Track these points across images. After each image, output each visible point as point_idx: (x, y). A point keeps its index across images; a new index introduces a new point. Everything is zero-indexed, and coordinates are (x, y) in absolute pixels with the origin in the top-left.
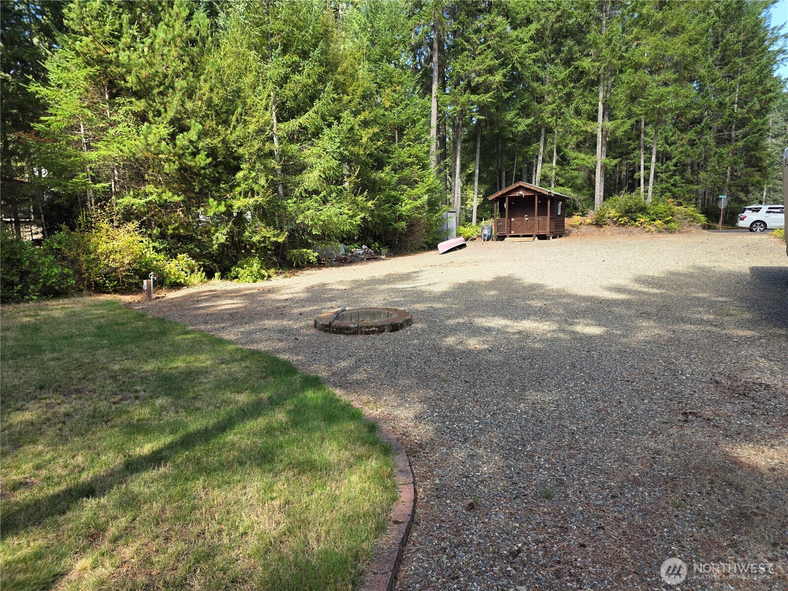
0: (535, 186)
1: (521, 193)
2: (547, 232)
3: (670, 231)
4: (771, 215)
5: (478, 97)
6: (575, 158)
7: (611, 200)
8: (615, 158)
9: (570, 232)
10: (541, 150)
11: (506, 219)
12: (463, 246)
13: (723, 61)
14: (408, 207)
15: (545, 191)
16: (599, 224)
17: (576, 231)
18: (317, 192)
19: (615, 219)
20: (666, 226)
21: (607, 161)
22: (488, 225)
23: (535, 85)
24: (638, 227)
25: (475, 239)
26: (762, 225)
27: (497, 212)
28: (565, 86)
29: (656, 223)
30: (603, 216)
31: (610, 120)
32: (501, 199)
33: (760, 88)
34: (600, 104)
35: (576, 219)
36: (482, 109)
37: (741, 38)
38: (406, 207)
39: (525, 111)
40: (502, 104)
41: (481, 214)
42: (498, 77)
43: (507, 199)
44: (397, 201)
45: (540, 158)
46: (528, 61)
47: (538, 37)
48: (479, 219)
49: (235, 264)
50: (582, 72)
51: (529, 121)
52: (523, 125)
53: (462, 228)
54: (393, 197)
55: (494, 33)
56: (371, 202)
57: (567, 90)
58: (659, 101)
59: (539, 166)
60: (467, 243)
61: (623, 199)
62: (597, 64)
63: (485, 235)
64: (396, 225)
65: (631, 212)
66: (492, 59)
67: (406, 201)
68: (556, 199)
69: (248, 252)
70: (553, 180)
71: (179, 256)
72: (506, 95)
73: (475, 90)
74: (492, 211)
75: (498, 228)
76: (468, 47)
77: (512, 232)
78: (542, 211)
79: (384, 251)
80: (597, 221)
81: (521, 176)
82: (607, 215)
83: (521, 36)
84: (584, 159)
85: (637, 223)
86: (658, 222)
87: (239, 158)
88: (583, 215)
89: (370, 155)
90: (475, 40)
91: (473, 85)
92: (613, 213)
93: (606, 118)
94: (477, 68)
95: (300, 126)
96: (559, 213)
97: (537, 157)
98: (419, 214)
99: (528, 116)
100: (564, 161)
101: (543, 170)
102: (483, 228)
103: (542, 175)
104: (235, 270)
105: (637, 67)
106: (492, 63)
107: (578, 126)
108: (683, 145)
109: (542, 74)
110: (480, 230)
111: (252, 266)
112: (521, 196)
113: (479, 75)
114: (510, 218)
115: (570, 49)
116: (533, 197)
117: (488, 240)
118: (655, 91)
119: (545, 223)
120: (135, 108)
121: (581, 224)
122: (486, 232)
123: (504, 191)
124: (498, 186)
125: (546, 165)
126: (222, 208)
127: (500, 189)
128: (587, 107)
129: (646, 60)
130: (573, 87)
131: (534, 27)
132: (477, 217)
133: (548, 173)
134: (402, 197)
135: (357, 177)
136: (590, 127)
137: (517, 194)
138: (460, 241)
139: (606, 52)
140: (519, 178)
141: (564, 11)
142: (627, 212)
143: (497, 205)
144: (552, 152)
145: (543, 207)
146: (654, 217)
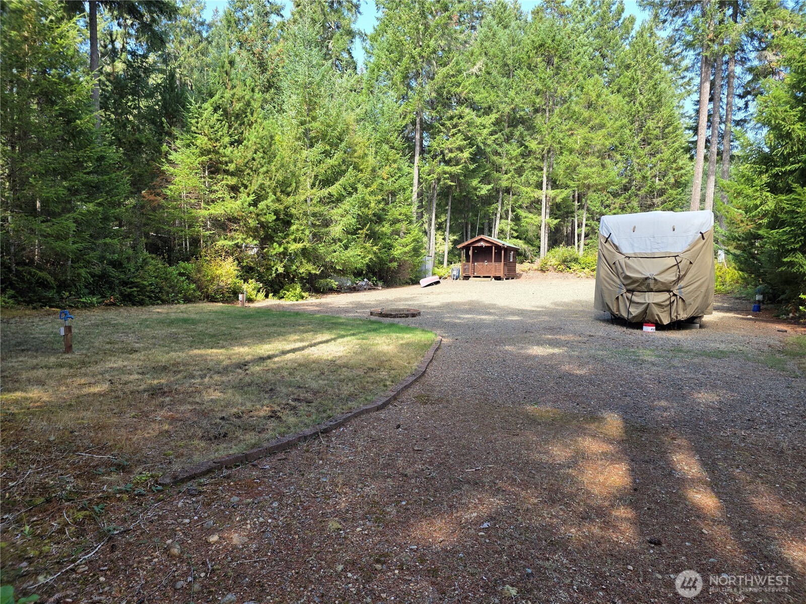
0: (494, 239)
1: (482, 243)
2: (501, 274)
5: (450, 168)
6: (526, 217)
7: (553, 251)
8: (556, 218)
9: (521, 275)
10: (499, 209)
11: (470, 263)
12: (438, 282)
13: (645, 142)
14: (399, 252)
15: (500, 242)
16: (543, 269)
17: (525, 275)
18: (340, 240)
19: (555, 267)
20: (592, 273)
21: (550, 221)
22: (457, 266)
23: (495, 158)
24: (572, 273)
25: (446, 278)
27: (464, 257)
28: (517, 161)
29: (585, 271)
30: (546, 264)
31: (552, 189)
32: (467, 248)
33: (674, 165)
34: (544, 176)
35: (526, 265)
36: (453, 177)
37: (659, 125)
38: (397, 252)
39: (486, 180)
40: (469, 174)
41: (451, 258)
42: (466, 154)
43: (471, 248)
44: (390, 247)
45: (498, 215)
46: (489, 142)
47: (497, 123)
48: (450, 263)
49: (282, 288)
50: (530, 152)
51: (490, 187)
52: (485, 190)
53: (436, 268)
54: (389, 244)
55: (463, 121)
56: (376, 247)
57: (519, 164)
58: (586, 178)
59: (498, 221)
60: (441, 281)
61: (562, 251)
62: (542, 146)
63: (454, 275)
64: (390, 265)
65: (567, 262)
66: (461, 141)
67: (398, 248)
68: (508, 250)
69: (293, 281)
70: (509, 233)
71: (250, 281)
72: (472, 167)
73: (448, 163)
74: (460, 256)
75: (464, 270)
76: (443, 130)
77: (475, 274)
78: (498, 259)
79: (380, 284)
80: (541, 267)
81: (483, 229)
82: (549, 263)
83: (484, 122)
84: (532, 218)
85: (571, 270)
86: (587, 270)
87: (291, 216)
88: (532, 262)
89: (374, 215)
90: (449, 125)
91: (446, 159)
92: (553, 262)
93: (550, 187)
94: (450, 147)
95: (329, 194)
96: (511, 261)
97: (496, 214)
98: (406, 257)
99: (489, 183)
100: (517, 219)
101: (501, 225)
102: (453, 270)
103: (500, 230)
104: (282, 292)
105: (571, 151)
106: (462, 143)
107: (527, 193)
108: (615, 208)
109: (500, 150)
110: (450, 271)
111: (296, 289)
112: (482, 246)
113: (451, 151)
114: (473, 262)
115: (521, 133)
116: (492, 247)
117: (456, 279)
118: (583, 170)
119: (499, 268)
120: (229, 183)
121: (529, 269)
122: (455, 273)
123: (470, 241)
125: (503, 221)
126: (281, 250)
127: (467, 240)
128: (535, 178)
129: (577, 147)
130: (524, 162)
131: (494, 116)
132: (448, 261)
133: (505, 228)
134: (394, 244)
135: (367, 230)
136: (538, 194)
137: (479, 244)
138: (436, 278)
139: (548, 138)
140: (482, 232)
141: (516, 105)
142: (564, 261)
143: (463, 252)
144: (508, 211)
145: (498, 255)
146: (584, 266)
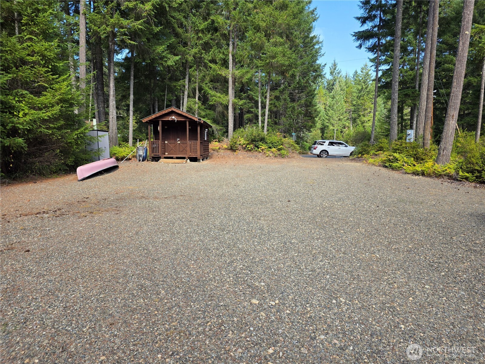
1: (173, 117)
2: (198, 155)
3: (282, 156)
4: (331, 147)
5: (128, 21)
6: (214, 96)
8: (241, 99)
9: (212, 155)
10: (187, 87)
11: (160, 141)
12: (115, 168)
14: (29, 118)
15: (195, 117)
16: (232, 149)
17: (217, 154)
19: (244, 146)
20: (279, 153)
21: (236, 101)
22: (143, 147)
24: (260, 152)
25: (130, 159)
26: (326, 153)
27: (151, 134)
28: (204, 36)
29: (272, 150)
30: (236, 143)
32: (155, 122)
34: (230, 55)
35: (216, 144)
39: (172, 49)
41: (137, 136)
43: (160, 123)
45: (186, 93)
48: (135, 140)
50: (217, 26)
51: (176, 59)
52: (172, 60)
53: (116, 148)
57: (206, 39)
59: (185, 100)
60: (121, 164)
61: (249, 130)
63: (140, 156)
65: (255, 141)
67: (27, 111)
68: (203, 126)
70: (197, 112)
72: (157, 29)
73: (125, 14)
75: (153, 150)
77: (166, 154)
78: (194, 137)
80: (231, 147)
82: (238, 143)
84: (220, 97)
85: (259, 150)
86: (274, 149)
92: (242, 141)
96: (206, 139)
97: (183, 92)
98: (47, 129)
99: (176, 55)
100: (204, 98)
101: (189, 103)
102: (138, 149)
103: (188, 107)
107: (215, 70)
110: (135, 150)
112: (173, 121)
114: (164, 140)
116: (185, 122)
117: (143, 161)
119: (196, 147)
121: (219, 149)
122: (141, 153)
123: (158, 114)
124: (152, 111)
125: (190, 99)
127: (154, 112)
128: (221, 55)
132: (134, 138)
133: (193, 106)
136: (224, 72)
137: (170, 118)
138: (111, 163)
140: (170, 104)
142: (253, 141)
143: (151, 128)
144: (195, 89)
145: (193, 132)
146: (271, 145)
